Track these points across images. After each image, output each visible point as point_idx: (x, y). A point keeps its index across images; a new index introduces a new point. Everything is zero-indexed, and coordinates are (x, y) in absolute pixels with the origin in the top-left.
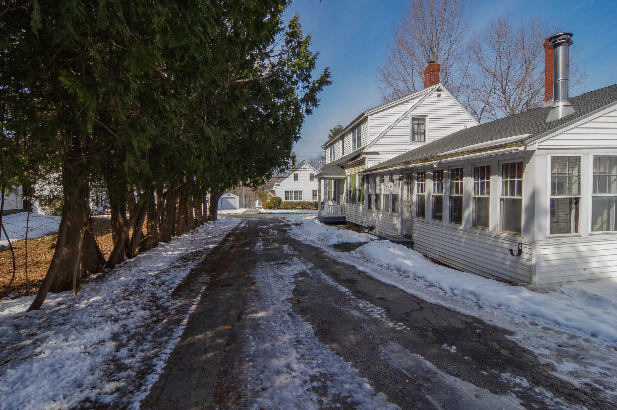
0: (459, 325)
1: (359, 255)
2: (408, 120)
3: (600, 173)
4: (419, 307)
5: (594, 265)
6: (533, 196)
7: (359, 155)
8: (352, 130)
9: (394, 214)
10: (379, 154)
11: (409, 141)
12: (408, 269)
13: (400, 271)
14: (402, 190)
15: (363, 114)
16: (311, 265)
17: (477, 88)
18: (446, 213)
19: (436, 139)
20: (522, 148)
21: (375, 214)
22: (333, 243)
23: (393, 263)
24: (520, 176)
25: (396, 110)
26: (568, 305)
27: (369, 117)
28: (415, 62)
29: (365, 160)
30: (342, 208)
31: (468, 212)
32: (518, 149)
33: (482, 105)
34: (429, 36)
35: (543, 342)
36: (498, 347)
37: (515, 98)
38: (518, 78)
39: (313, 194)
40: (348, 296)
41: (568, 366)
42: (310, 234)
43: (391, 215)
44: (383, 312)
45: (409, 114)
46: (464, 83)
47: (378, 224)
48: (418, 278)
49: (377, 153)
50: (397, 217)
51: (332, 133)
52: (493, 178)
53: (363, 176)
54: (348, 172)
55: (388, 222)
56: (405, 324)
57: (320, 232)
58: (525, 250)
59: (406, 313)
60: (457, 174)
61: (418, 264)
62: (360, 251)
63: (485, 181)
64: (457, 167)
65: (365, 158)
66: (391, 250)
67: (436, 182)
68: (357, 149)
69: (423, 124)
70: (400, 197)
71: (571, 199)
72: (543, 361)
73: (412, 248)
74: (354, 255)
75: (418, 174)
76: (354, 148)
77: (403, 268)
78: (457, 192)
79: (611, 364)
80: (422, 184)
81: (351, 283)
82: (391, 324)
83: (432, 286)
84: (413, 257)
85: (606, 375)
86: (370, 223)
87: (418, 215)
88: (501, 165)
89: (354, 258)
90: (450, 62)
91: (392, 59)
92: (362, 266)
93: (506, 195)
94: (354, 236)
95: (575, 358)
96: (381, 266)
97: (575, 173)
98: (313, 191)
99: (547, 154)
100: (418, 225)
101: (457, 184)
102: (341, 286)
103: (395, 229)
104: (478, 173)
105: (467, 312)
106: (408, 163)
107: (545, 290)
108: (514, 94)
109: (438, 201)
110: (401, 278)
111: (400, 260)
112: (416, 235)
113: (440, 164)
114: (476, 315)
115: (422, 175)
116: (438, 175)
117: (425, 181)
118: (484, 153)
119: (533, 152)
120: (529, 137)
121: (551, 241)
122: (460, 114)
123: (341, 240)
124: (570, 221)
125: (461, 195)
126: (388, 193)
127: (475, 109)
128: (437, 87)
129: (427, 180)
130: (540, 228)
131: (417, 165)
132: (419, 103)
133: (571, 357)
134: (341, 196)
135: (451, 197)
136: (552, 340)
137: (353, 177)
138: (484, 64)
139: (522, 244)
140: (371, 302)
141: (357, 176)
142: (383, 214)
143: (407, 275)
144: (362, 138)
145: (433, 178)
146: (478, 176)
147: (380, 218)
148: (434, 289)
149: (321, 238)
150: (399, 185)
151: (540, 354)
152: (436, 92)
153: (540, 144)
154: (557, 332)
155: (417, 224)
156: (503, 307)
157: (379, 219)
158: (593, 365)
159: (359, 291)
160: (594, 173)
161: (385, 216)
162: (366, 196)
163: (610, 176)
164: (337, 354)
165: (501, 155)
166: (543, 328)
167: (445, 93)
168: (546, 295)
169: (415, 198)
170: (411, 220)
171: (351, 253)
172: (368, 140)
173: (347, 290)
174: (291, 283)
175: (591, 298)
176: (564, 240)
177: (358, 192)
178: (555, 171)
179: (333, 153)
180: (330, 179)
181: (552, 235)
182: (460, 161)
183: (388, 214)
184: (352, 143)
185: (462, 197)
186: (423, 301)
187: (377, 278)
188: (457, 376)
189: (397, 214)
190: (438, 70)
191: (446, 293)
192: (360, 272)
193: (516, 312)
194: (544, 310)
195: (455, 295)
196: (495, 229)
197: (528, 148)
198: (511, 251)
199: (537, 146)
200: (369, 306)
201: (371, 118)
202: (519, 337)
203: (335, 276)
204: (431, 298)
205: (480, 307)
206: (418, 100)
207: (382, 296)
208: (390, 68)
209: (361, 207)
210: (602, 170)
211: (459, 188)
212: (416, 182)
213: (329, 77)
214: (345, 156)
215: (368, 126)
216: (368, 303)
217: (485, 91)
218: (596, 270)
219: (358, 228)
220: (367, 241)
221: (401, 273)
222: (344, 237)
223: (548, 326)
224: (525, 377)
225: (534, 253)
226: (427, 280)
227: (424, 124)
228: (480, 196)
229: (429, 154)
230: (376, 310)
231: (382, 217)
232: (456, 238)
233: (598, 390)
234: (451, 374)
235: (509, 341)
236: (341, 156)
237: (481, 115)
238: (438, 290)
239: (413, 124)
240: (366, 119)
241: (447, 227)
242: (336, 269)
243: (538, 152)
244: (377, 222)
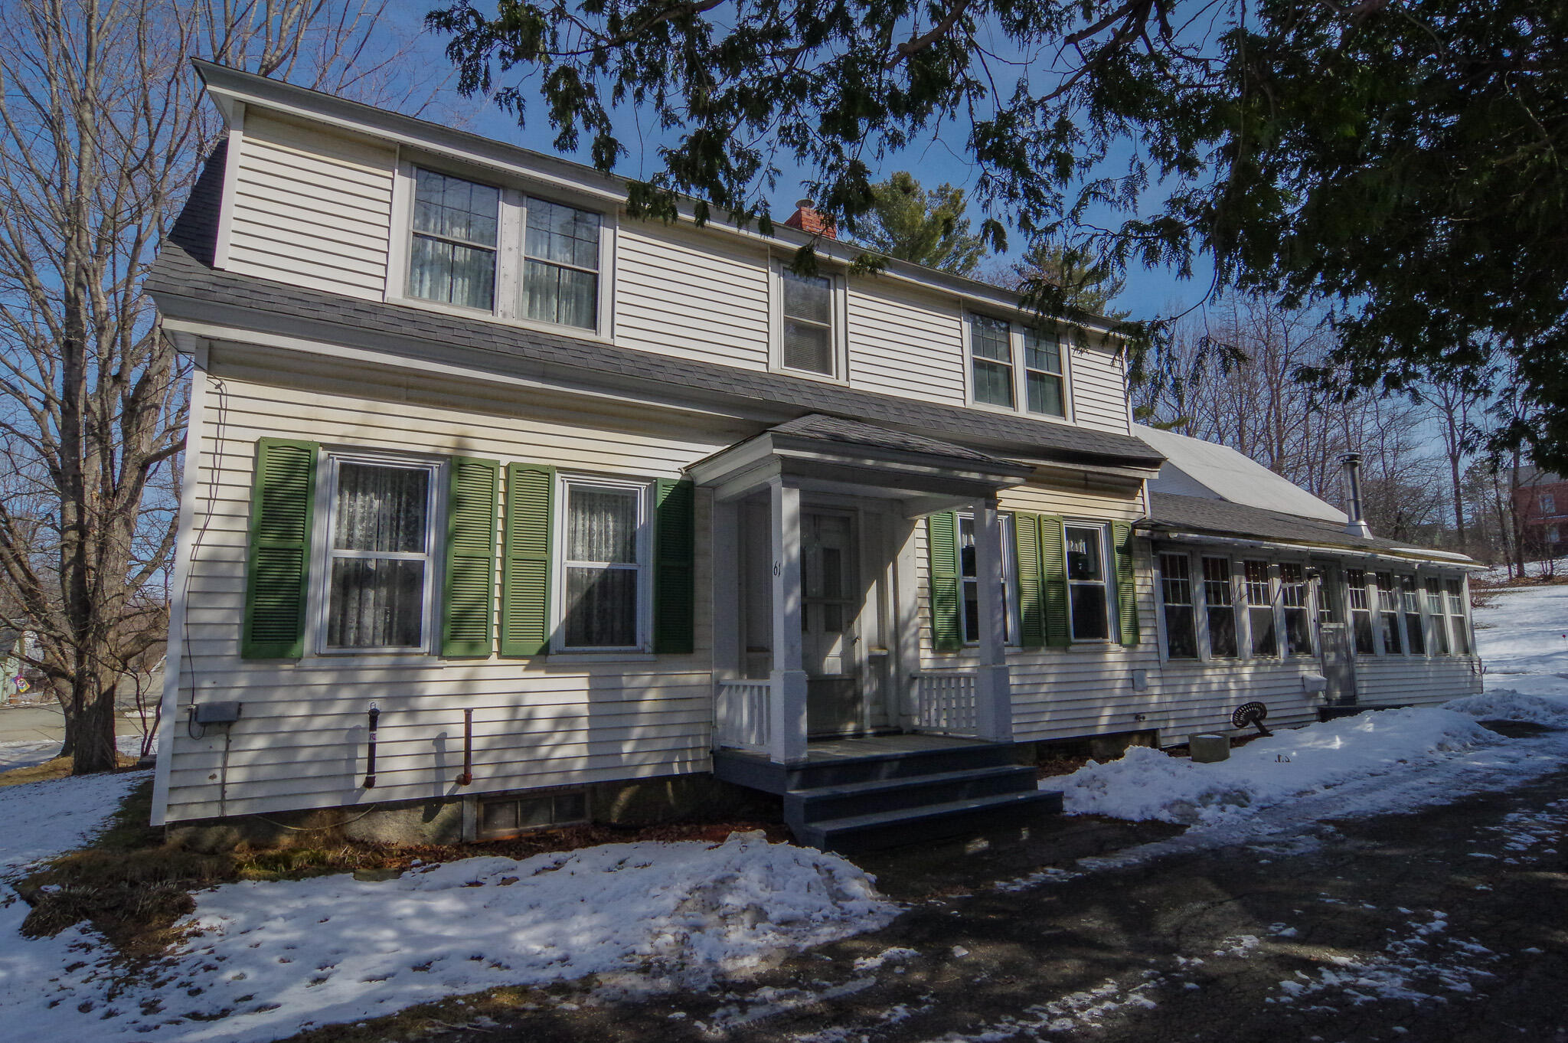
18: (1405, 641)
24: (1458, 594)
31: (1431, 635)
43: (1289, 663)
55: (1282, 683)
63: (1434, 595)
67: (1381, 591)
70: (1313, 615)
78: (1410, 609)
87: (1360, 650)
100: (1365, 670)
103: (1312, 695)
109: (1391, 624)
112: (1364, 691)
116: (1383, 577)
117: (1362, 587)
119: (1465, 573)
125: (1417, 613)
126: (1266, 607)
129: (1366, 586)
135: (1407, 616)
142: (1254, 663)
145: (1378, 582)
147: (1247, 677)
150: (1305, 588)
155: (1363, 668)
157: (1239, 680)
161: (1264, 669)
162: (1158, 614)
169: (1350, 619)
170: (1349, 666)
177: (1070, 598)
183: (1276, 660)
185: (1419, 616)
189: (1307, 657)
209: (1114, 657)
211: (1412, 604)
212: (1348, 588)
228: (1437, 614)
241: (1408, 661)
244: (1233, 694)
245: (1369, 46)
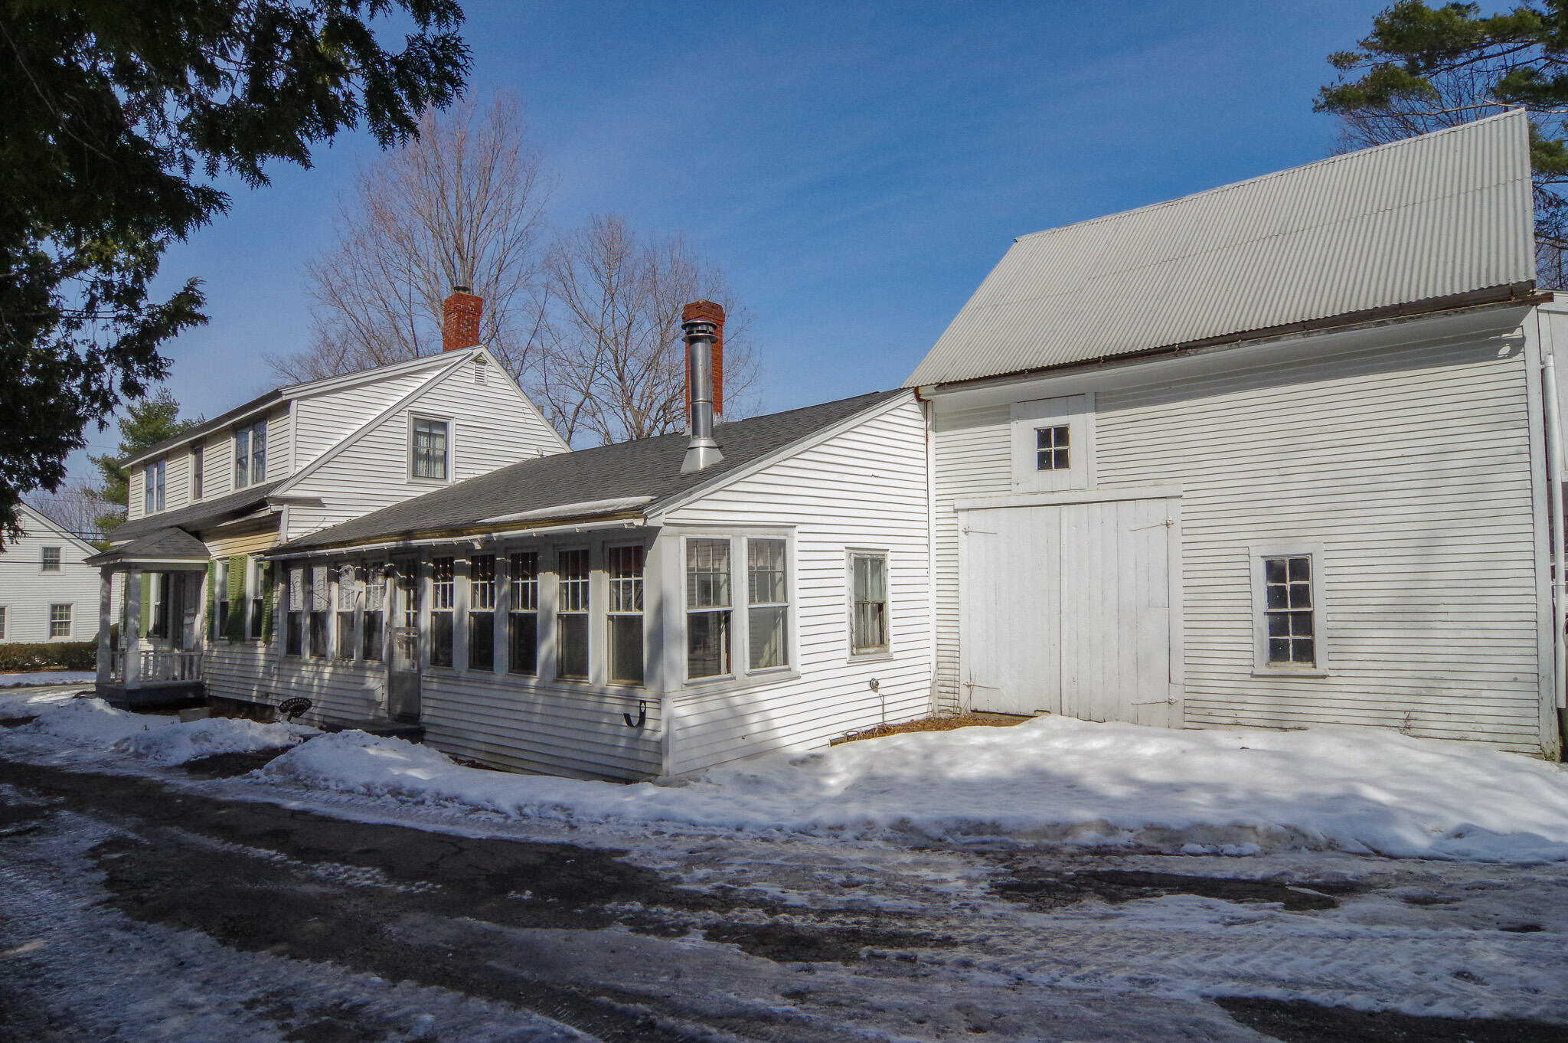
0: (533, 859)
1: (278, 778)
2: (404, 427)
3: (758, 568)
4: (456, 850)
5: (755, 728)
6: (660, 609)
7: (262, 504)
8: (237, 430)
9: (369, 662)
10: (323, 505)
11: (405, 476)
12: (421, 787)
13: (401, 794)
14: (393, 601)
15: (277, 394)
16: (132, 820)
17: (564, 357)
18: (502, 652)
19: (472, 476)
20: (639, 522)
21: (310, 668)
22: (182, 761)
23: (379, 781)
24: (639, 573)
25: (371, 394)
26: (713, 798)
27: (294, 403)
28: (415, 269)
29: (280, 520)
30: (191, 657)
31: (549, 647)
32: (632, 524)
33: (577, 398)
34: (454, 216)
35: (669, 853)
36: (601, 875)
37: (643, 392)
38: (647, 350)
39: (53, 617)
40: (282, 862)
41: (700, 872)
42: (83, 746)
43: (360, 667)
44: (377, 874)
45: (407, 409)
46: (536, 343)
47: (319, 693)
48: (442, 800)
49: (316, 502)
50: (378, 670)
51: (135, 416)
52: (593, 574)
53: (273, 562)
54: (216, 549)
55: (352, 686)
56: (429, 882)
57: (123, 735)
58: (649, 713)
59: (428, 864)
60: (525, 566)
61: (440, 775)
62: (281, 769)
63: (580, 580)
64: (525, 551)
65: (280, 513)
66: (372, 751)
67: (480, 582)
68: (250, 486)
69: (441, 436)
70: (386, 618)
71: (719, 612)
72: (666, 876)
73: (422, 741)
74: (263, 778)
75: (435, 561)
76: (240, 479)
77: (407, 786)
78: (525, 606)
79: (752, 858)
80: (444, 586)
81: (278, 837)
82: (401, 888)
83: (479, 810)
84: (428, 760)
85: (744, 871)
86: (294, 695)
87: (435, 660)
88: (607, 553)
89: (266, 787)
90: (503, 286)
91: (352, 248)
92: (296, 799)
93: (618, 609)
94: (250, 733)
95: (710, 862)
96: (348, 791)
97: (723, 569)
98: (54, 607)
99: (680, 534)
100: (435, 686)
101: (525, 586)
102: (252, 848)
103: (374, 704)
104: (567, 566)
105: (551, 839)
106: (409, 534)
107: (682, 783)
108: (642, 383)
109: (484, 626)
110: (404, 807)
111: (396, 772)
112: (428, 711)
113: (487, 542)
114: (566, 840)
115: (444, 565)
116: (483, 566)
117: (451, 579)
118: (577, 527)
119: (657, 529)
120: (651, 503)
121: (689, 691)
122: (528, 421)
123: (208, 749)
124: (719, 655)
125: (533, 611)
126: (351, 610)
127: (561, 404)
128: (477, 351)
129: (456, 578)
130: (672, 667)
131: (434, 541)
132: (431, 385)
133: (704, 862)
134: (187, 621)
135: (511, 615)
136: (682, 847)
137: (233, 565)
138: (578, 306)
139: (645, 702)
140: (344, 861)
141: (251, 563)
142: (334, 666)
143: (419, 799)
144: (268, 457)
145: (473, 573)
146: (567, 570)
147: (327, 676)
148: (483, 816)
149: (132, 750)
150: (384, 588)
151: (662, 870)
152: (474, 365)
153: (668, 516)
154: (691, 836)
155: (432, 685)
156: (611, 819)
157: (321, 679)
158: (729, 864)
159: (307, 849)
160: (750, 568)
161: (340, 671)
162: (281, 619)
163: (773, 574)
164: (292, 958)
165: (607, 531)
166: (672, 835)
167: (494, 371)
168: (684, 789)
169: (426, 622)
170: (417, 677)
171: (251, 776)
172: (291, 463)
173: (273, 852)
174: (86, 870)
175: (749, 782)
176: (709, 687)
177: (251, 608)
178: (693, 564)
179: (157, 491)
180: (147, 569)
181: (692, 680)
182: (530, 538)
183: (351, 664)
184: (232, 465)
185: (535, 615)
186: (462, 839)
187: (344, 818)
188: (536, 925)
189: (376, 663)
190: (478, 312)
191: (508, 817)
192: (294, 814)
193: (631, 822)
194: (676, 810)
195: (525, 816)
196: (597, 679)
197: (650, 523)
198: (627, 717)
199: (662, 519)
200: (342, 870)
201: (300, 408)
202: (633, 855)
203: (226, 830)
204: (478, 831)
205: (573, 827)
206: (429, 376)
207: (365, 847)
208: (347, 269)
209: (261, 650)
210: (761, 563)
211: (530, 597)
212: (429, 583)
213: (199, 304)
214: (205, 500)
215: (292, 426)
216: (337, 865)
217: (581, 366)
218: (759, 737)
219: (258, 712)
220: (290, 743)
221: (404, 798)
222: (218, 738)
223: (678, 831)
224: (639, 900)
225: (664, 715)
226: (466, 801)
227: (445, 437)
228: (571, 612)
229: (462, 518)
230: (359, 874)
231: (332, 674)
232: (523, 707)
233: (731, 889)
234: (525, 927)
235: (619, 864)
236: (190, 501)
237: (574, 421)
238: (492, 815)
239: (416, 433)
240: (284, 407)
241: (504, 684)
242: (221, 816)
243: (665, 530)
244: (315, 689)
245: (62, 51)
